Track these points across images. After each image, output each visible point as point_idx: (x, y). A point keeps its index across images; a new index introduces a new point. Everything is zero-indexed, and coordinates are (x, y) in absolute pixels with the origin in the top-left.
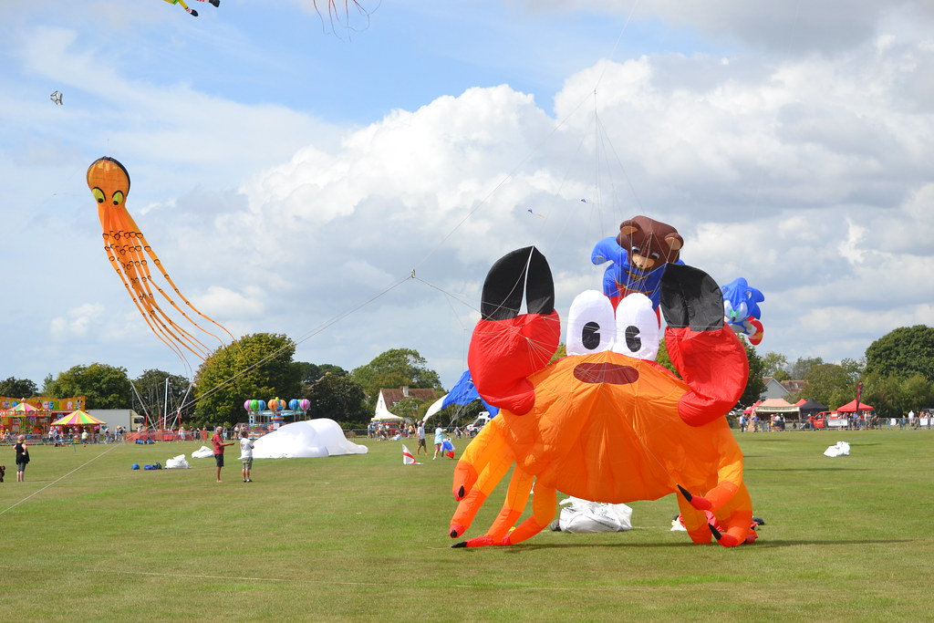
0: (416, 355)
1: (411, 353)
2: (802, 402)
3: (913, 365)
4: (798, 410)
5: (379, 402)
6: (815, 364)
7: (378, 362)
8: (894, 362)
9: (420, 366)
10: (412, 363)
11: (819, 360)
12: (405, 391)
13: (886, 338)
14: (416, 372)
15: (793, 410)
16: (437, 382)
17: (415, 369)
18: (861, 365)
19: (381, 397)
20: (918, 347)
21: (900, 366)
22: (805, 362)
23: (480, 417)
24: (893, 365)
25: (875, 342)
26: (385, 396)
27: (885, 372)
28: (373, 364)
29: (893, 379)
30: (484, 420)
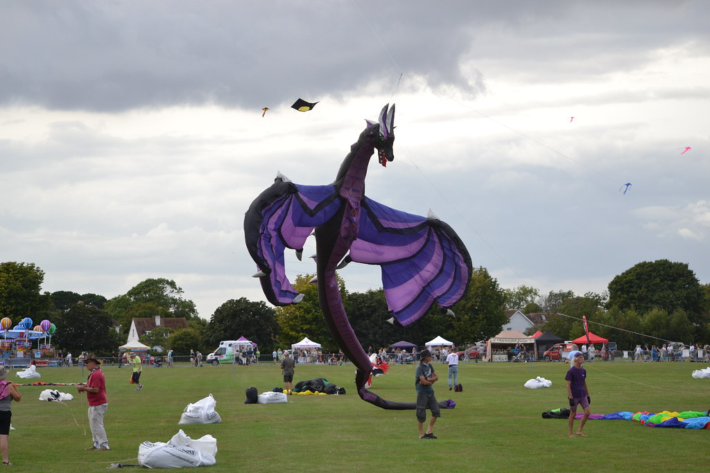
0: (172, 284)
1: (168, 282)
2: (538, 334)
3: (654, 299)
4: (533, 341)
5: (131, 330)
6: (567, 297)
7: (135, 292)
8: (636, 295)
9: (177, 296)
10: (168, 291)
11: (570, 293)
12: (158, 321)
13: (628, 272)
14: (174, 301)
15: (529, 342)
16: (194, 311)
17: (172, 299)
18: (604, 299)
19: (133, 326)
20: (658, 280)
21: (641, 299)
22: (556, 295)
23: (221, 346)
24: (634, 299)
25: (618, 277)
26: (137, 325)
27: (624, 306)
28: (130, 293)
29: (632, 313)
30: (225, 349)
